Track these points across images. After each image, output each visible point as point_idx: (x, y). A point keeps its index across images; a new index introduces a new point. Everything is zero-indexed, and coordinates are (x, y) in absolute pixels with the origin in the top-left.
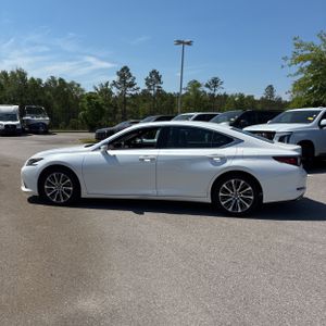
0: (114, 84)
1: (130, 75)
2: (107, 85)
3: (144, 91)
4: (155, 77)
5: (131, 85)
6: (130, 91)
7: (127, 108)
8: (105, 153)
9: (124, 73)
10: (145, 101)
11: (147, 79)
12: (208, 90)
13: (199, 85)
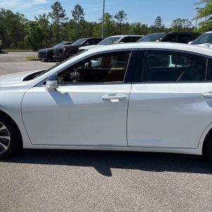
0: (50, 14)
1: (61, 8)
2: (44, 16)
3: (71, 20)
4: (79, 10)
5: (62, 16)
6: (61, 20)
7: (60, 33)
8: (53, 91)
9: (57, 7)
10: (72, 28)
11: (73, 12)
12: (116, 20)
13: (110, 17)
